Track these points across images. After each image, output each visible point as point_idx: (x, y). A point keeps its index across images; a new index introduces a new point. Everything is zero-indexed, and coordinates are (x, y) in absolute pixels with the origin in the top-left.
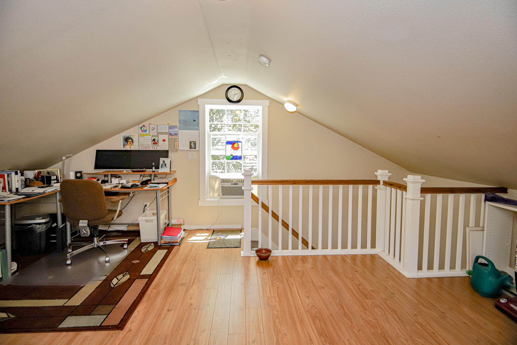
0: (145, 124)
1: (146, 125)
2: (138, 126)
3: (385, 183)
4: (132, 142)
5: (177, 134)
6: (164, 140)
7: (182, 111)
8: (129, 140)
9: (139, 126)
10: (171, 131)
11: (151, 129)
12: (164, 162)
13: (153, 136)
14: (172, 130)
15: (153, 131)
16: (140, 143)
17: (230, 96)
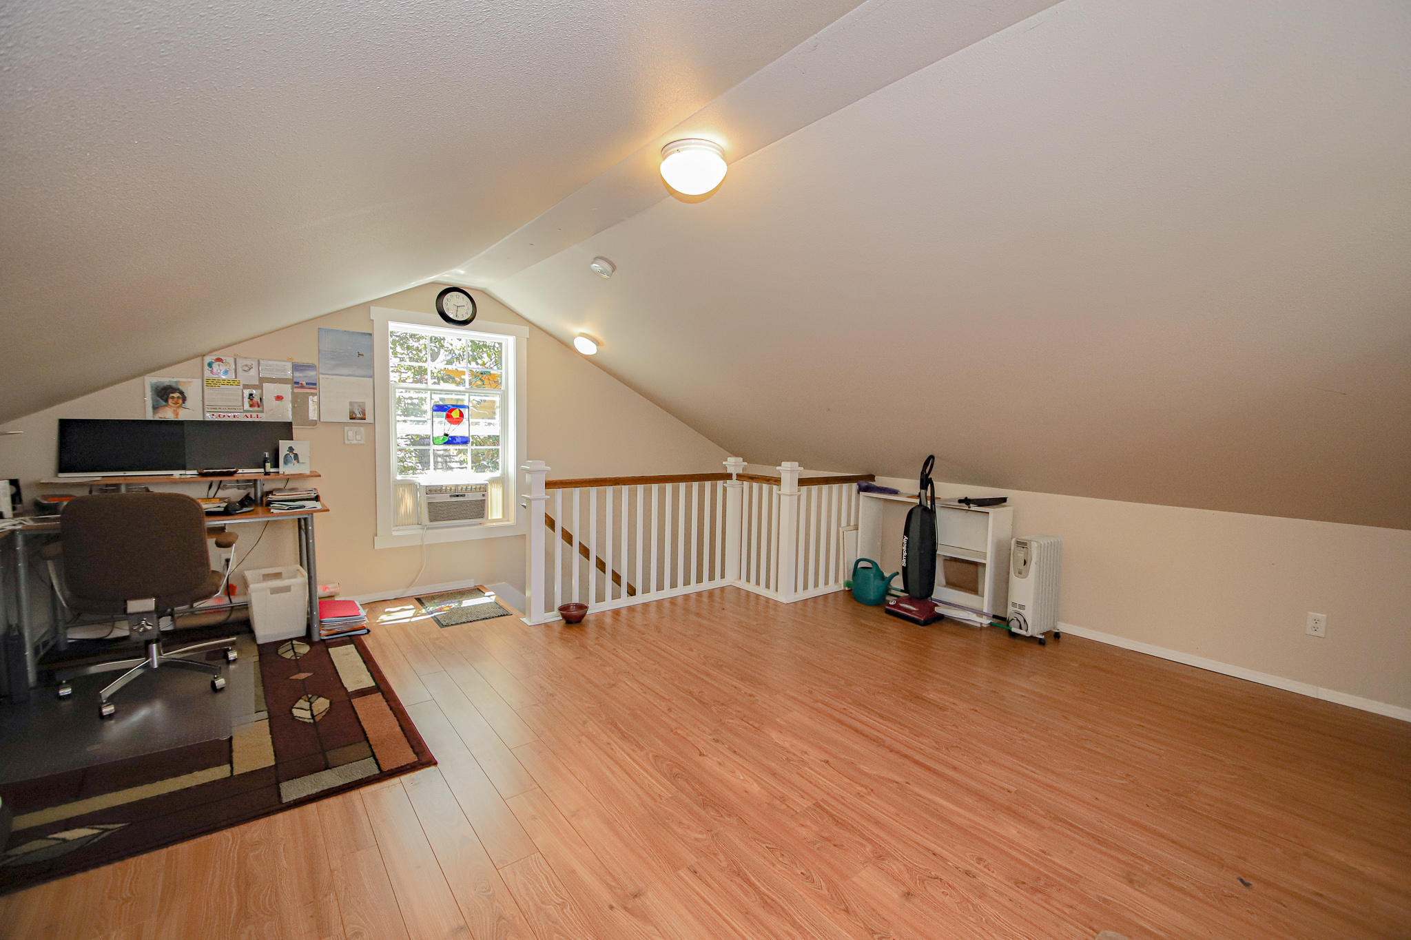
0: (225, 356)
1: (227, 358)
2: (199, 359)
3: (740, 477)
4: (180, 401)
5: (315, 384)
6: (279, 398)
7: (328, 331)
8: (172, 395)
9: (203, 360)
10: (300, 377)
11: (240, 369)
12: (291, 449)
13: (246, 387)
14: (301, 375)
15: (246, 374)
16: (206, 403)
17: (448, 309)
